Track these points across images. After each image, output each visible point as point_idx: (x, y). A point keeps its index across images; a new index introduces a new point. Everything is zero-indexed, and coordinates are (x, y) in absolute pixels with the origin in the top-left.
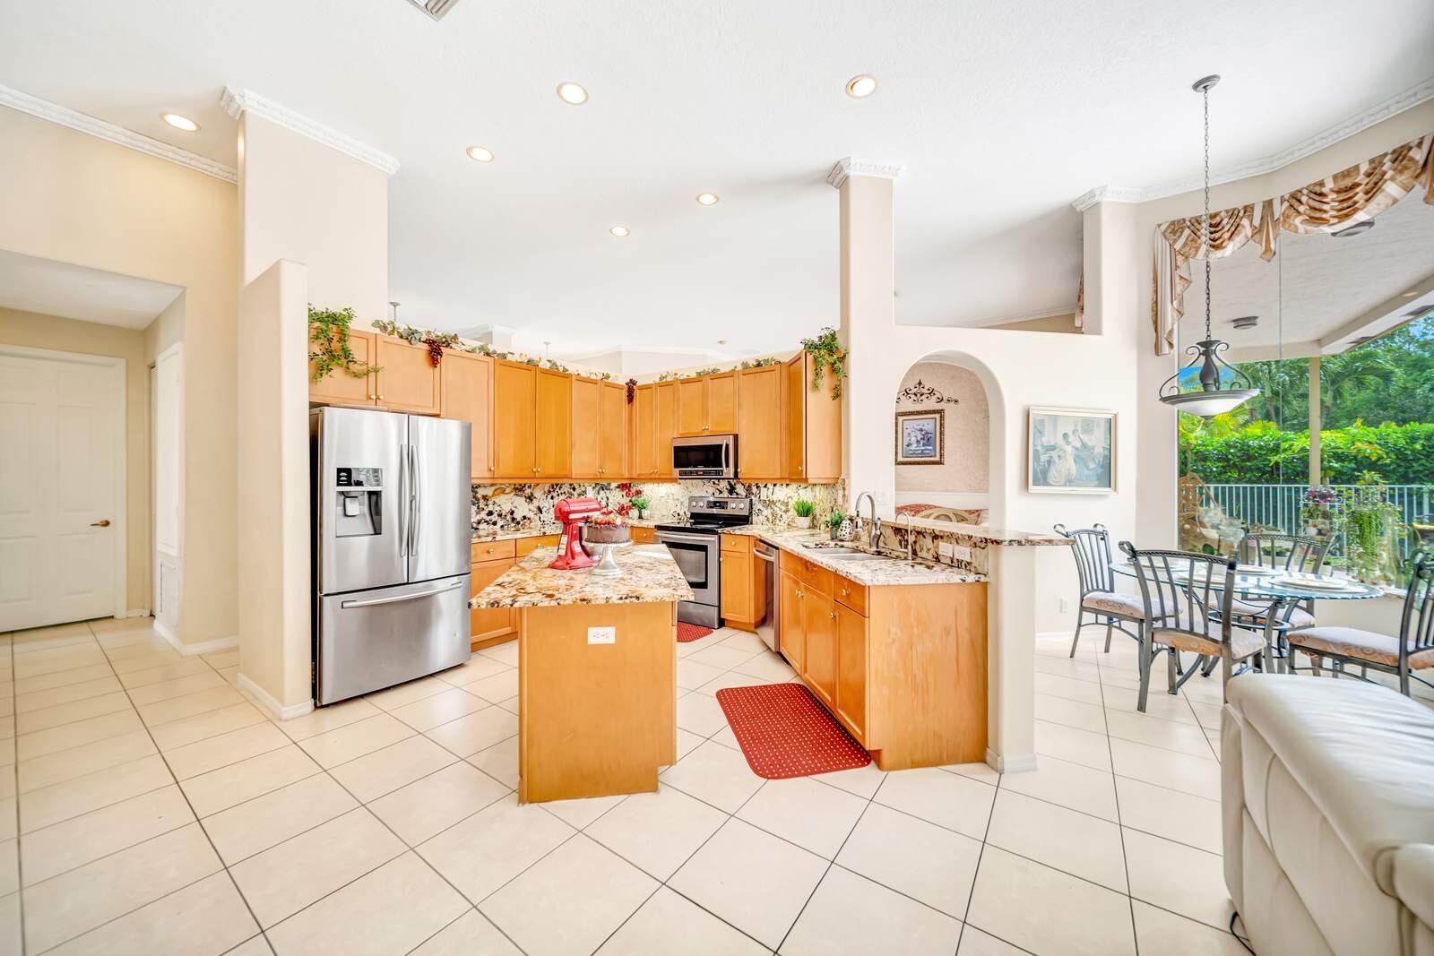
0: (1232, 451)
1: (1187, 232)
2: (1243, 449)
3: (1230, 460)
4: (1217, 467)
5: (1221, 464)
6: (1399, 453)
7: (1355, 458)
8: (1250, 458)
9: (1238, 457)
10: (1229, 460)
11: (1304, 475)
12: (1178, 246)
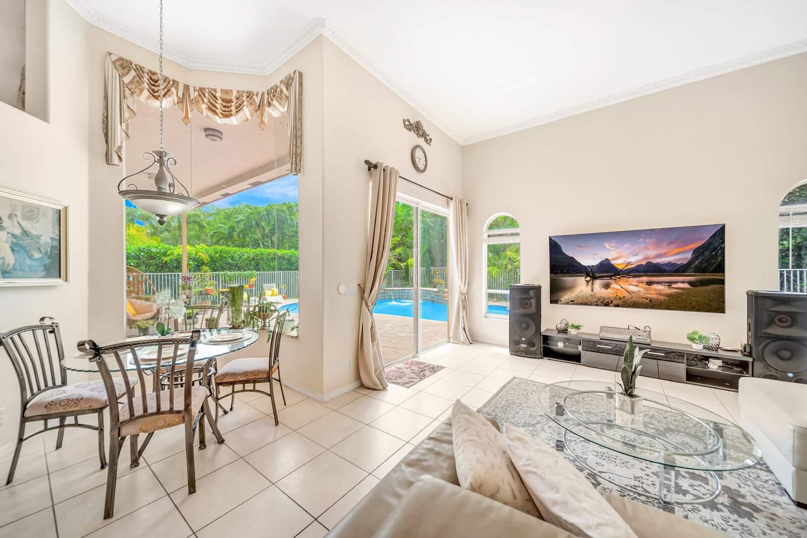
0: (142, 254)
1: (133, 73)
2: (147, 253)
3: (141, 259)
4: (134, 263)
5: (136, 261)
6: (211, 257)
7: (197, 260)
8: (152, 258)
9: (146, 258)
10: (139, 259)
11: (178, 267)
12: (127, 79)
